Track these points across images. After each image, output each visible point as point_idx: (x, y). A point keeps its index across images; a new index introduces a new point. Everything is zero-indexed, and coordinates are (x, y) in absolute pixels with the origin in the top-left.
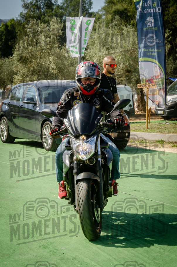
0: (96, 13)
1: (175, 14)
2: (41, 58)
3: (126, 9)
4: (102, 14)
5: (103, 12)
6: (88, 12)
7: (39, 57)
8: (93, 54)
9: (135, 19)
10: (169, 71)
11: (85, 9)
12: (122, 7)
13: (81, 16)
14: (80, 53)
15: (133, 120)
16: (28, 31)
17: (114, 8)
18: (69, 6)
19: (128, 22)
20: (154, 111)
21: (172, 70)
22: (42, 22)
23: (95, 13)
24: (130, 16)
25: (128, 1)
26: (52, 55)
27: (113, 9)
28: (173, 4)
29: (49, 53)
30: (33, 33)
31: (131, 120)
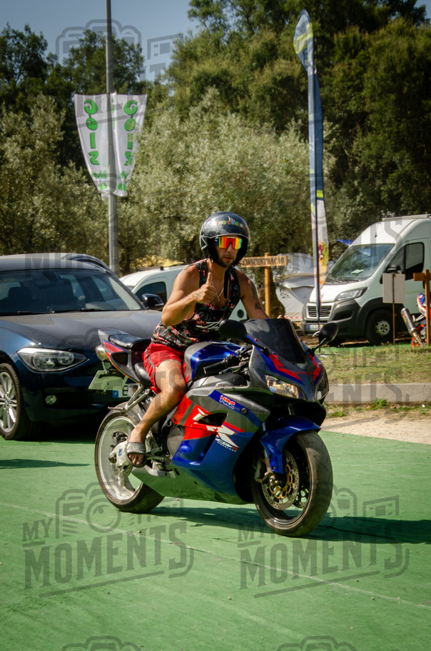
0: (152, 83)
1: (348, 81)
2: (12, 201)
3: (225, 73)
4: (167, 85)
5: (169, 80)
6: (134, 83)
7: (6, 196)
8: (145, 186)
9: (250, 97)
10: (341, 223)
11: (126, 75)
12: (215, 67)
13: (112, 91)
17: (197, 69)
18: (84, 67)
19: (232, 104)
20: (302, 325)
21: (348, 221)
22: (20, 109)
23: (149, 84)
24: (235, 90)
25: (230, 52)
26: (41, 191)
27: (195, 74)
28: (342, 58)
29: (32, 186)
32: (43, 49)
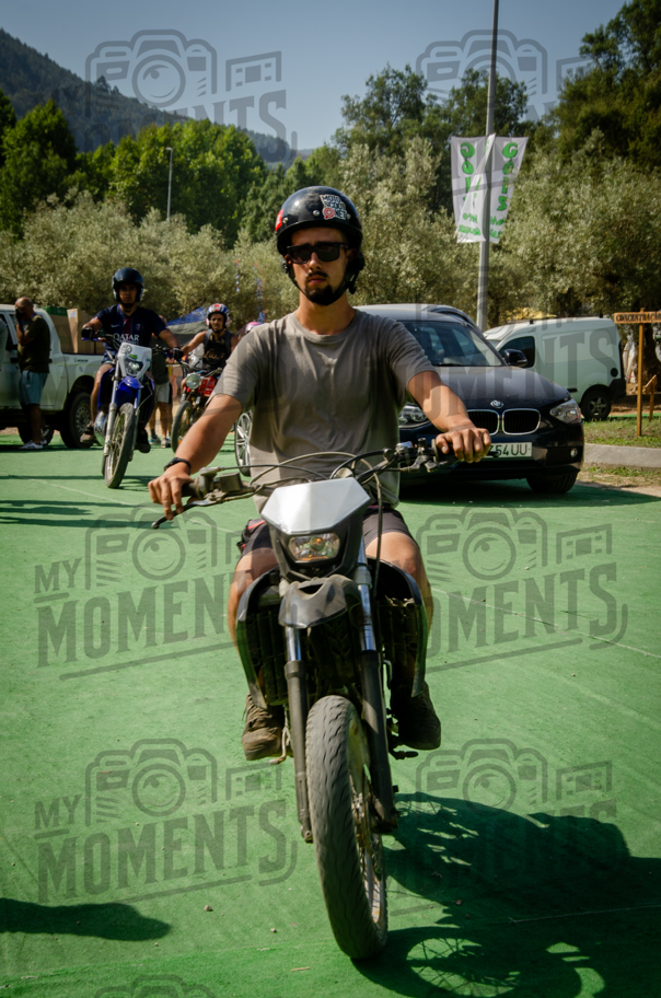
0: (535, 123)
2: (380, 248)
3: (616, 113)
4: (552, 126)
5: (555, 121)
6: (516, 123)
7: (373, 243)
8: (520, 234)
9: (641, 139)
11: (507, 116)
12: (606, 108)
13: (490, 133)
14: (487, 232)
15: (623, 411)
16: (345, 177)
17: (585, 110)
18: (465, 108)
19: (620, 147)
23: (532, 124)
24: (627, 131)
25: (623, 91)
26: (409, 238)
27: (582, 114)
29: (400, 233)
30: (359, 183)
31: (617, 411)
32: (423, 89)
